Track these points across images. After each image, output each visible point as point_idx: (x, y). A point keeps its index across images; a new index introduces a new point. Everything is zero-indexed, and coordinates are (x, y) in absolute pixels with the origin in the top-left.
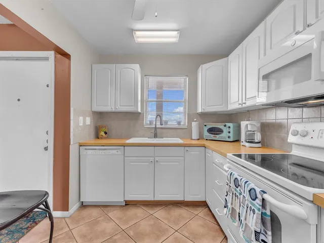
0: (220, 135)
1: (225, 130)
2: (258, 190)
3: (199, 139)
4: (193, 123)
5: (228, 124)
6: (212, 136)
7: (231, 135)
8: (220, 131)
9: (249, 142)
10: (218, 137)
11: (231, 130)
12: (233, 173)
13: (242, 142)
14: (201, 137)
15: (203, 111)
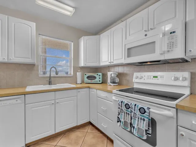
0: (95, 80)
1: (97, 77)
2: (146, 108)
3: (81, 83)
4: (77, 73)
5: (99, 74)
6: (90, 81)
7: (101, 80)
8: (95, 78)
9: (113, 83)
10: (93, 81)
11: (101, 77)
12: (123, 101)
13: (109, 83)
14: (83, 82)
15: (85, 65)
